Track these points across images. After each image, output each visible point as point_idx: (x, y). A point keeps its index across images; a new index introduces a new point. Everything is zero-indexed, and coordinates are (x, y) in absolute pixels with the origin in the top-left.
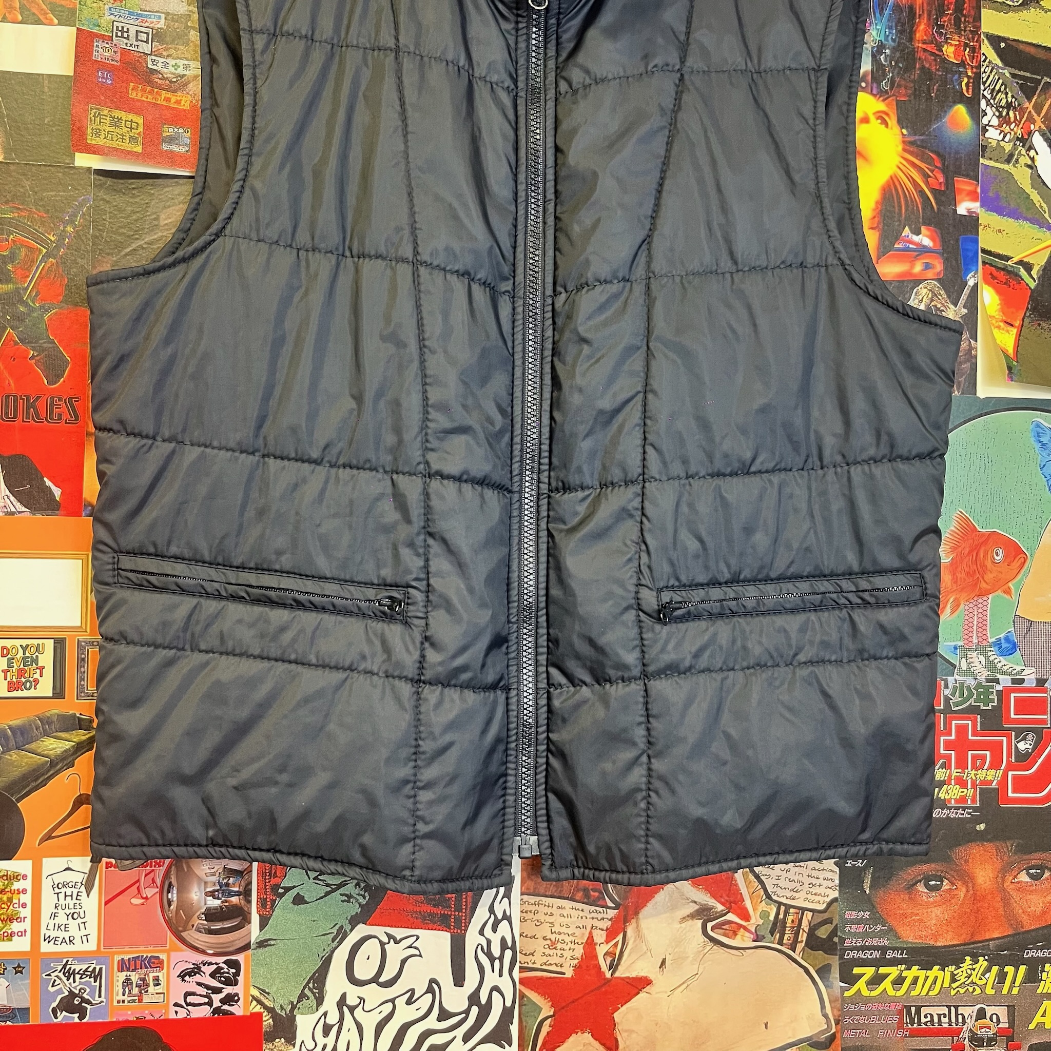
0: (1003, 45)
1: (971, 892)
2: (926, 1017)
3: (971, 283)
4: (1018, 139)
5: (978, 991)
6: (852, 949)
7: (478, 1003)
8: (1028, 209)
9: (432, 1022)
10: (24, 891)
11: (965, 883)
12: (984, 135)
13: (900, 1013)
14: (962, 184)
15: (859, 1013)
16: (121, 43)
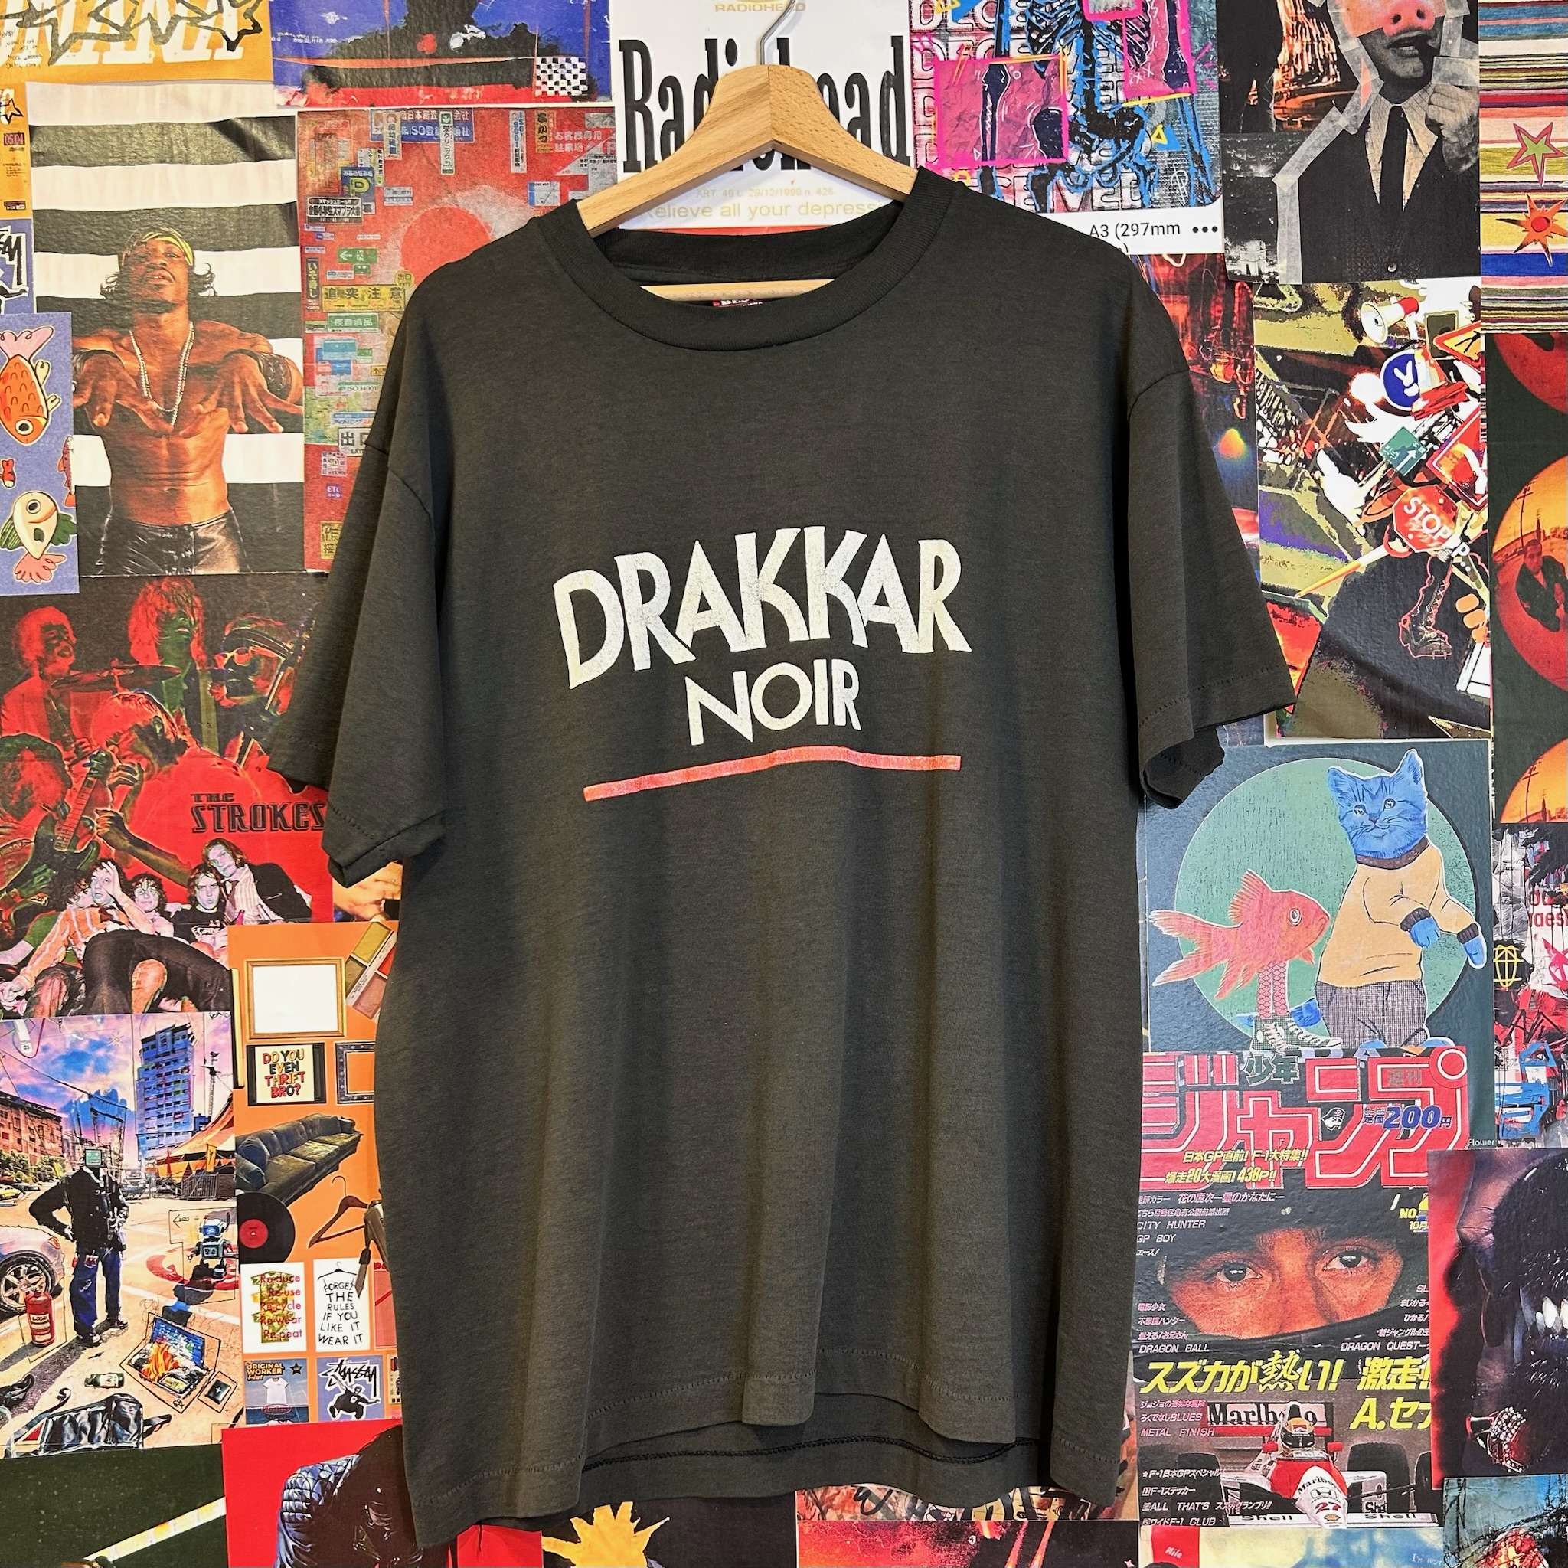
0: (1279, 358)
1: (1278, 1281)
2: (1232, 1414)
4: (1300, 460)
5: (1290, 1387)
6: (1146, 1343)
8: (1314, 537)
10: (298, 1293)
11: (1271, 1272)
12: (1261, 459)
13: (1203, 1410)
14: (1242, 515)
15: (1159, 1410)
16: (347, 451)
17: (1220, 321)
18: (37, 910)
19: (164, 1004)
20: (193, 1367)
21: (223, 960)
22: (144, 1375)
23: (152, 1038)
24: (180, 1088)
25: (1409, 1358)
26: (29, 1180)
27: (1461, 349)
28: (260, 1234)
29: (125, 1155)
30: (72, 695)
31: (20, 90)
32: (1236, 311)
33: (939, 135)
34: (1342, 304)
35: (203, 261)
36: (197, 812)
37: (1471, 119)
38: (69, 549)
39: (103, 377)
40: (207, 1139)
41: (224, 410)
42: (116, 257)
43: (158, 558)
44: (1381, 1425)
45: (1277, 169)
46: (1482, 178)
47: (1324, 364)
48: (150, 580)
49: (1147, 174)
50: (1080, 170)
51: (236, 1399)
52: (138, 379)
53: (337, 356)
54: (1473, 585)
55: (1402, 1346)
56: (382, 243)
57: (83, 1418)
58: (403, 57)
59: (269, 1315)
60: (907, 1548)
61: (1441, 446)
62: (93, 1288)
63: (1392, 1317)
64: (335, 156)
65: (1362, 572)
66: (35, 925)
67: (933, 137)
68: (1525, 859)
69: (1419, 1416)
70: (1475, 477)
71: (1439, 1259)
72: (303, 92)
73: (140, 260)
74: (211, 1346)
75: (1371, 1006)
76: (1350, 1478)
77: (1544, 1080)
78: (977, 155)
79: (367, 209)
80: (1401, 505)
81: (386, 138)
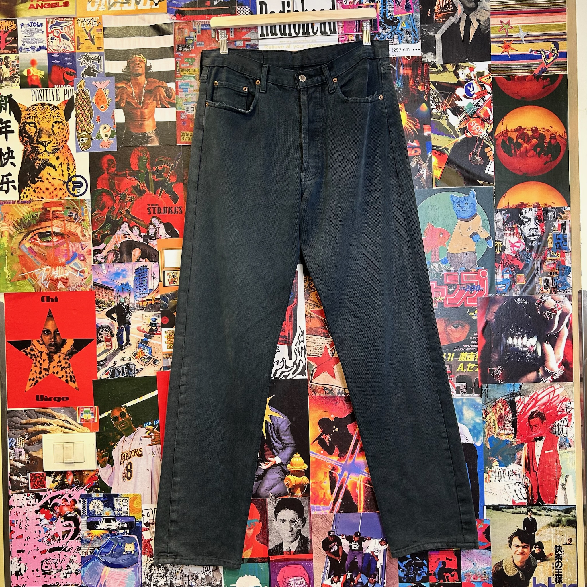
0: (437, 84)
3: (430, 155)
4: (442, 112)
7: (296, 364)
8: (446, 132)
9: (284, 369)
12: (431, 111)
14: (426, 127)
16: (187, 112)
17: (420, 74)
18: (107, 235)
19: (141, 260)
20: (149, 355)
21: (156, 248)
22: (136, 358)
23: (138, 269)
24: (145, 282)
25: (472, 353)
26: (106, 307)
27: (486, 81)
28: (166, 320)
29: (131, 300)
30: (116, 178)
31: (101, 17)
32: (425, 72)
33: (344, 26)
34: (454, 69)
35: (149, 62)
36: (149, 209)
37: (488, 19)
38: (114, 139)
39: (123, 94)
40: (152, 295)
41: (155, 102)
42: (126, 62)
43: (137, 142)
44: (465, 370)
45: (435, 33)
46: (491, 35)
47: (449, 86)
48: (136, 147)
49: (400, 35)
50: (382, 34)
51: (161, 364)
52: (132, 94)
53: (184, 87)
54: (489, 145)
55: (470, 349)
56: (196, 57)
57: (120, 369)
58: (202, 7)
59: (169, 342)
60: (337, 403)
61: (481, 107)
62: (123, 335)
63: (467, 341)
64: (184, 34)
65: (459, 141)
66: (106, 239)
68: (503, 219)
69: (475, 368)
70: (490, 116)
71: (480, 326)
72: (175, 16)
73: (133, 62)
74: (154, 350)
75: (461, 258)
76: (457, 385)
77: (509, 278)
78: (355, 30)
79: (192, 48)
80: (470, 123)
81: (197, 29)
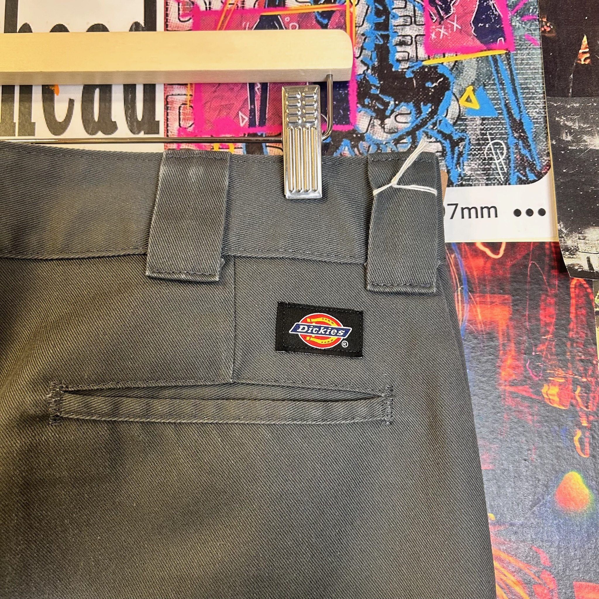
17: (551, 329)
32: (572, 316)
33: (197, 99)
49: (454, 144)
50: (370, 139)
67: (189, 97)
78: (244, 120)
